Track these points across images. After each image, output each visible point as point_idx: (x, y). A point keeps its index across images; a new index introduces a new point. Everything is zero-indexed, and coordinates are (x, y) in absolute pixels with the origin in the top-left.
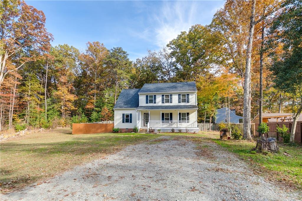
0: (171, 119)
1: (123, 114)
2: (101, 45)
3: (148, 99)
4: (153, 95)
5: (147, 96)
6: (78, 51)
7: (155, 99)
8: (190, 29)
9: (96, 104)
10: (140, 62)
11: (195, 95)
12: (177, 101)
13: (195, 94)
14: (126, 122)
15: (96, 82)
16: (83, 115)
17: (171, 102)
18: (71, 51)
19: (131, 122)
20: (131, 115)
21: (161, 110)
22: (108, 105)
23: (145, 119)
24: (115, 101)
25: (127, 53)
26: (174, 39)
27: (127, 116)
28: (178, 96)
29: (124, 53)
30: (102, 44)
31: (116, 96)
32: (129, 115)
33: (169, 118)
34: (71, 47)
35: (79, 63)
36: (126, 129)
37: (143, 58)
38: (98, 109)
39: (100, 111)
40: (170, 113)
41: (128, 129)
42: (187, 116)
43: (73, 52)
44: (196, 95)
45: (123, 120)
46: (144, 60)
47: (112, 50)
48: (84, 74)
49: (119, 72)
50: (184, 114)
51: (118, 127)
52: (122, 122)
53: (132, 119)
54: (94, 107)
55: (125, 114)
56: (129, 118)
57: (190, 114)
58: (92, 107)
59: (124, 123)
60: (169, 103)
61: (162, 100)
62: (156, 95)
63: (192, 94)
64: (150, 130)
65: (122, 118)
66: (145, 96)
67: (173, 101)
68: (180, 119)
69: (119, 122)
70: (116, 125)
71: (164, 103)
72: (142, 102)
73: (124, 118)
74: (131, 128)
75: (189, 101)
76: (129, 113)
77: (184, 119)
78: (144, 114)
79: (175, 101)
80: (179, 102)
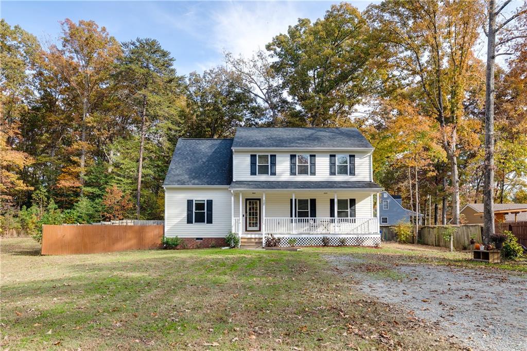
0: (314, 214)
1: (188, 201)
2: (99, 30)
3: (256, 164)
4: (269, 154)
5: (253, 157)
6: (35, 39)
7: (273, 164)
8: (328, 11)
9: (86, 178)
10: (197, 81)
11: (368, 158)
12: (328, 172)
13: (369, 154)
14: (195, 222)
15: (89, 123)
16: (52, 205)
17: (313, 173)
18: (15, 39)
19: (210, 221)
20: (210, 203)
21: (294, 192)
22: (119, 180)
23: (248, 214)
24: (138, 171)
25: (171, 56)
26: (281, 35)
27: (200, 206)
28: (328, 158)
29: (164, 54)
30: (104, 29)
31: (141, 159)
32: (204, 204)
33: (309, 210)
34: (16, 27)
35: (34, 72)
36: (197, 239)
37: (205, 72)
38: (94, 190)
39: (99, 196)
40: (311, 200)
41: (201, 239)
42: (350, 207)
43: (20, 43)
44: (370, 157)
45: (188, 215)
46: (208, 78)
47: (133, 44)
48: (48, 101)
49: (152, 98)
50: (342, 203)
51: (176, 235)
52: (186, 220)
53: (212, 213)
54: (80, 185)
55: (196, 201)
56: (206, 211)
57: (356, 201)
58: (77, 184)
59: (192, 223)
60: (308, 174)
61: (291, 167)
62: (275, 156)
63: (362, 154)
64: (268, 241)
65: (186, 212)
66: (248, 157)
67: (317, 170)
68: (333, 213)
69: (176, 222)
70: (170, 230)
71: (296, 175)
72: (238, 172)
73: (192, 211)
74: (210, 237)
75: (356, 171)
76: (206, 199)
77: (343, 214)
78: (247, 200)
79: (322, 171)
80: (332, 174)
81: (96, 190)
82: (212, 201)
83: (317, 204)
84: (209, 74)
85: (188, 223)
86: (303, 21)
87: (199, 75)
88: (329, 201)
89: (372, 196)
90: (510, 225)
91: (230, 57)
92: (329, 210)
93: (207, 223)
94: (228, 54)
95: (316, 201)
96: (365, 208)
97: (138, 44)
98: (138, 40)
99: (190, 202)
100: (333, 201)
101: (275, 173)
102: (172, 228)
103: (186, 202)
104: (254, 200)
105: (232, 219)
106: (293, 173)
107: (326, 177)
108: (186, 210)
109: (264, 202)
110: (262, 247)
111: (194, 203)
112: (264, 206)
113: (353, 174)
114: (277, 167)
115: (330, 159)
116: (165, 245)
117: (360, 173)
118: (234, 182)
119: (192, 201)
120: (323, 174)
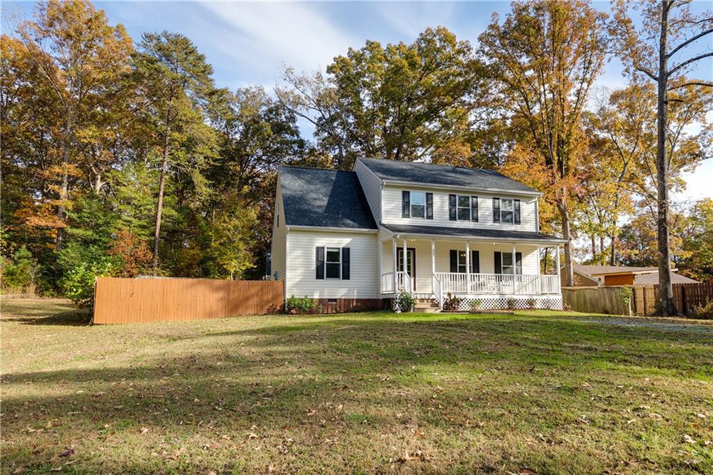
0: (477, 269)
1: (318, 248)
3: (409, 203)
4: (426, 193)
5: (406, 194)
7: (430, 204)
11: (533, 204)
12: (492, 218)
13: (534, 200)
14: (327, 277)
19: (346, 276)
23: (399, 267)
27: (333, 255)
28: (492, 202)
32: (338, 253)
33: (472, 265)
36: (330, 300)
40: (474, 252)
41: (335, 300)
42: (516, 262)
44: (536, 204)
45: (317, 268)
50: (508, 257)
51: (305, 294)
52: (315, 275)
53: (349, 266)
55: (328, 248)
56: (341, 262)
57: (522, 255)
58: (60, 223)
59: (323, 279)
60: (469, 220)
61: (450, 210)
62: (432, 194)
63: (527, 200)
64: (446, 303)
65: (315, 264)
66: (399, 194)
67: (479, 216)
68: (498, 269)
69: (301, 277)
70: (293, 287)
71: (456, 220)
72: (388, 212)
73: (323, 262)
74: (347, 298)
75: (521, 219)
76: (341, 246)
77: (507, 270)
78: (400, 250)
79: (485, 217)
80: (495, 220)
82: (349, 249)
83: (480, 257)
84: (244, 94)
85: (317, 278)
86: (373, 43)
88: (493, 255)
89: (539, 250)
90: (682, 287)
91: (292, 73)
92: (494, 265)
93: (343, 279)
94: (289, 69)
95: (480, 254)
96: (531, 263)
97: (164, 40)
99: (319, 250)
100: (497, 255)
101: (432, 216)
102: (297, 285)
103: (315, 250)
104: (408, 249)
105: (381, 274)
106: (452, 218)
107: (490, 224)
108: (315, 261)
109: (433, 252)
110: (440, 310)
111: (326, 251)
112: (434, 258)
113: (518, 222)
114: (434, 208)
115: (494, 203)
116: (286, 309)
117: (526, 222)
118: (384, 225)
119: (323, 248)
120: (486, 221)
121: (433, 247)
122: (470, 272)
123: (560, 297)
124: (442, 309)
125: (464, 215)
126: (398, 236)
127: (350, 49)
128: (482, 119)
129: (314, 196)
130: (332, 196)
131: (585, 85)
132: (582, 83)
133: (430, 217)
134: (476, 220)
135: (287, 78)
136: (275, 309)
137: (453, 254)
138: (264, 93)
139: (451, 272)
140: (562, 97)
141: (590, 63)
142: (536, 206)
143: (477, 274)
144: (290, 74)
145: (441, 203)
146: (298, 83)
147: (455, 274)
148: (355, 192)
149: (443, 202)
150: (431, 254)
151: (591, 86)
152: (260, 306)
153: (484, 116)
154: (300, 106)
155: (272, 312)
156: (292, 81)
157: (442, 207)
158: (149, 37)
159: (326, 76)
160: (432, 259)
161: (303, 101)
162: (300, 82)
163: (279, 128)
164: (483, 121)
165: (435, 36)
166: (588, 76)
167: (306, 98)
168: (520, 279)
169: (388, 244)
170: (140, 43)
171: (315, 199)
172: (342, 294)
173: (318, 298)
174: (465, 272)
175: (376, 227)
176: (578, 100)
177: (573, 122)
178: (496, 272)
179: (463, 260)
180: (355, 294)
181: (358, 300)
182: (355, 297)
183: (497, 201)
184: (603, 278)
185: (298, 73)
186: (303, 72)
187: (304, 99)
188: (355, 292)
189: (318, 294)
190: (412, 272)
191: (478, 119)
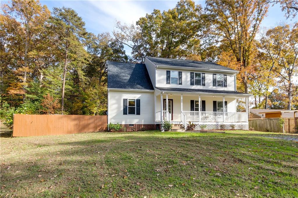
0: (204, 109)
3: (170, 77)
4: (178, 71)
5: (168, 72)
7: (180, 77)
11: (234, 77)
12: (212, 84)
13: (234, 75)
14: (129, 114)
19: (138, 113)
23: (165, 109)
25: (83, 21)
26: (142, 18)
27: (131, 104)
29: (79, 19)
32: (134, 102)
33: (202, 107)
36: (130, 125)
37: (99, 34)
40: (203, 101)
41: (133, 125)
42: (225, 106)
44: (235, 77)
45: (124, 109)
51: (117, 122)
52: (123, 113)
53: (140, 108)
54: (24, 93)
55: (129, 99)
56: (136, 106)
57: (227, 103)
58: (22, 92)
59: (127, 114)
60: (200, 85)
61: (191, 80)
62: (182, 72)
63: (230, 75)
64: (188, 127)
65: (123, 107)
66: (165, 72)
67: (205, 83)
68: (215, 109)
69: (116, 114)
70: (112, 118)
71: (194, 85)
72: (159, 81)
73: (127, 106)
74: (139, 124)
75: (227, 84)
76: (136, 99)
77: (220, 110)
78: (165, 100)
79: (209, 84)
80: (214, 85)
81: (35, 97)
82: (140, 100)
83: (206, 104)
84: (101, 36)
85: (124, 114)
86: (157, 11)
87: (96, 36)
88: (213, 102)
89: (236, 100)
91: (120, 24)
92: (213, 107)
93: (137, 115)
94: (118, 22)
95: (206, 102)
96: (232, 106)
97: (63, 11)
98: (64, 8)
99: (125, 100)
100: (215, 103)
101: (182, 83)
102: (114, 118)
103: (123, 100)
104: (168, 100)
105: (156, 112)
106: (192, 84)
107: (211, 87)
108: (123, 106)
109: (182, 101)
110: (185, 130)
111: (128, 101)
112: (182, 104)
113: (226, 86)
114: (182, 79)
115: (213, 77)
116: (108, 129)
117: (230, 86)
118: (157, 88)
119: (127, 99)
120: (209, 86)
121: (182, 98)
122: (201, 111)
123: (247, 124)
124: (186, 130)
125: (198, 83)
126: (163, 92)
127: (147, 14)
128: (206, 43)
129: (124, 74)
130: (132, 75)
131: (258, 22)
132: (256, 21)
133: (181, 84)
134: (204, 85)
135: (118, 27)
136: (103, 129)
137: (192, 102)
138: (110, 36)
139: (191, 111)
140: (246, 29)
141: (261, 10)
142: (235, 78)
143: (205, 112)
144: (119, 25)
145: (186, 77)
146: (123, 29)
147: (193, 112)
148: (144, 73)
149: (187, 76)
150: (181, 102)
151: (261, 22)
152: (95, 128)
153: (207, 41)
154: (124, 40)
155: (101, 131)
156: (120, 28)
157: (186, 79)
158: (56, 9)
159: (136, 26)
160: (181, 104)
161: (126, 37)
162: (123, 28)
163: (117, 51)
164: (207, 44)
165: (185, 3)
166: (260, 17)
167: (127, 36)
168: (227, 114)
169: (159, 97)
170: (52, 12)
171: (124, 76)
172: (136, 122)
173: (124, 124)
174: (198, 111)
175: (153, 89)
176: (254, 30)
177: (251, 41)
178: (214, 111)
179: (197, 105)
180: (143, 122)
181: (144, 125)
182: (143, 124)
183: (215, 75)
184: (264, 114)
185: (122, 24)
186: (125, 24)
187: (126, 36)
188: (143, 121)
189: (124, 122)
190: (171, 111)
191: (205, 43)
